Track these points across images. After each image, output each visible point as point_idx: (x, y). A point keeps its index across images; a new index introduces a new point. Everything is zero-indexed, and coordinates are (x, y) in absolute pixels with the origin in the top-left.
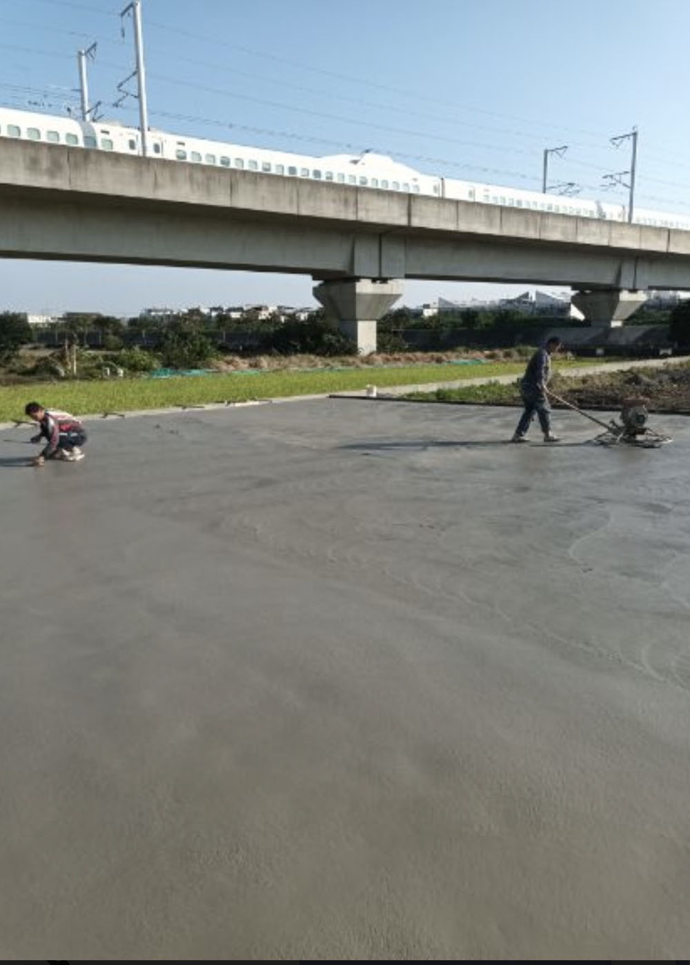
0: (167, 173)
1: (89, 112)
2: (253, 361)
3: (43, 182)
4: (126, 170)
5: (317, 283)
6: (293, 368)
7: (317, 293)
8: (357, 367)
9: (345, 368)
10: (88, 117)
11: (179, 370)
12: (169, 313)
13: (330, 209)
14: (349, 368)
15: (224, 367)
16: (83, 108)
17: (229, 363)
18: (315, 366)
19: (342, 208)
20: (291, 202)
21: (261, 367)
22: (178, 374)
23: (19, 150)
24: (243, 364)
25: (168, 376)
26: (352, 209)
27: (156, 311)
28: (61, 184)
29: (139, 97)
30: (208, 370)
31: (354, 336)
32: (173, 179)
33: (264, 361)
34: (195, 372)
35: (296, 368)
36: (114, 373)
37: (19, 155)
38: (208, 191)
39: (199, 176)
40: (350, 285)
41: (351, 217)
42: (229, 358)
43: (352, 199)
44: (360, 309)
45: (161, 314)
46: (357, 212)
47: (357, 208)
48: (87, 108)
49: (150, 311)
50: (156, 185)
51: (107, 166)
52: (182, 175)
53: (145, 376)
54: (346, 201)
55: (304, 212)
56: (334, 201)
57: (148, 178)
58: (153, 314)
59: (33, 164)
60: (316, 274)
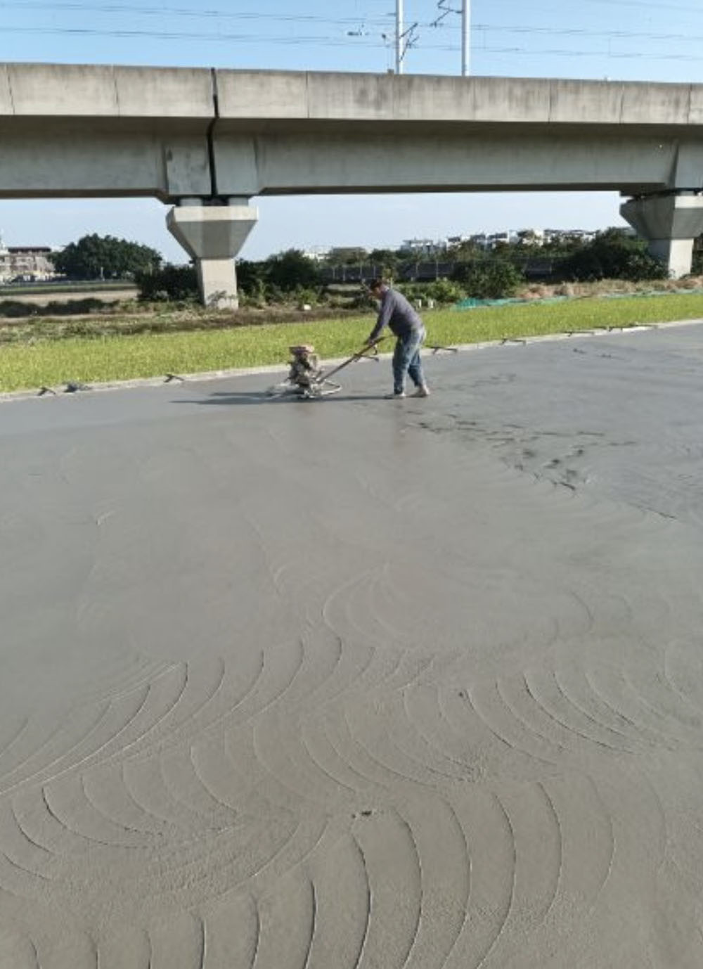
0: (486, 91)
1: (403, 35)
2: (559, 288)
3: (370, 114)
4: (447, 93)
5: (624, 200)
6: (602, 295)
7: (624, 211)
8: (674, 291)
9: (658, 293)
10: (402, 41)
11: (485, 300)
12: (428, 244)
13: (657, 113)
14: (664, 293)
15: (530, 295)
16: (397, 32)
17: (534, 291)
18: (626, 291)
19: (671, 110)
20: (614, 110)
21: (566, 295)
22: (483, 303)
23: (350, 82)
24: (548, 291)
25: (474, 307)
26: (682, 110)
27: (416, 242)
28: (386, 114)
29: (463, 12)
30: (513, 299)
31: (666, 257)
32: (492, 97)
33: (571, 288)
34: (501, 302)
35: (604, 295)
36: (425, 304)
37: (350, 89)
38: (528, 108)
39: (518, 91)
40: (668, 199)
41: (681, 120)
42: (534, 286)
43: (683, 99)
44: (677, 226)
45: (422, 245)
46: (687, 115)
47: (689, 110)
48: (401, 32)
49: (410, 242)
50: (475, 107)
51: (429, 92)
52: (501, 91)
53: (454, 307)
54: (677, 103)
55: (629, 118)
56: (663, 103)
57: (468, 99)
58: (413, 245)
59: (362, 98)
60: (624, 189)
